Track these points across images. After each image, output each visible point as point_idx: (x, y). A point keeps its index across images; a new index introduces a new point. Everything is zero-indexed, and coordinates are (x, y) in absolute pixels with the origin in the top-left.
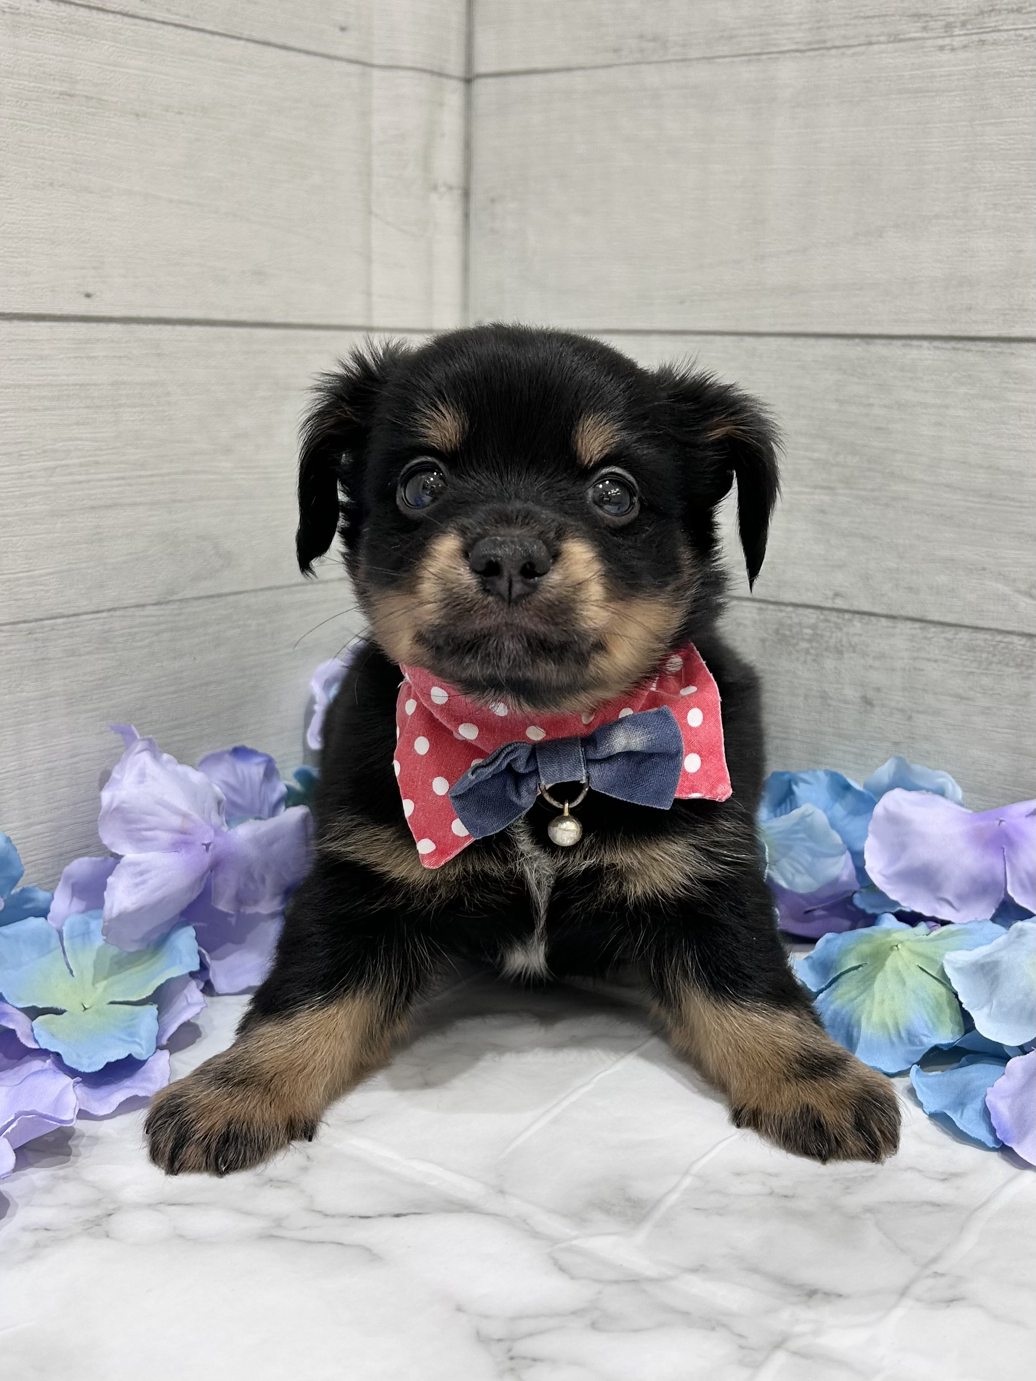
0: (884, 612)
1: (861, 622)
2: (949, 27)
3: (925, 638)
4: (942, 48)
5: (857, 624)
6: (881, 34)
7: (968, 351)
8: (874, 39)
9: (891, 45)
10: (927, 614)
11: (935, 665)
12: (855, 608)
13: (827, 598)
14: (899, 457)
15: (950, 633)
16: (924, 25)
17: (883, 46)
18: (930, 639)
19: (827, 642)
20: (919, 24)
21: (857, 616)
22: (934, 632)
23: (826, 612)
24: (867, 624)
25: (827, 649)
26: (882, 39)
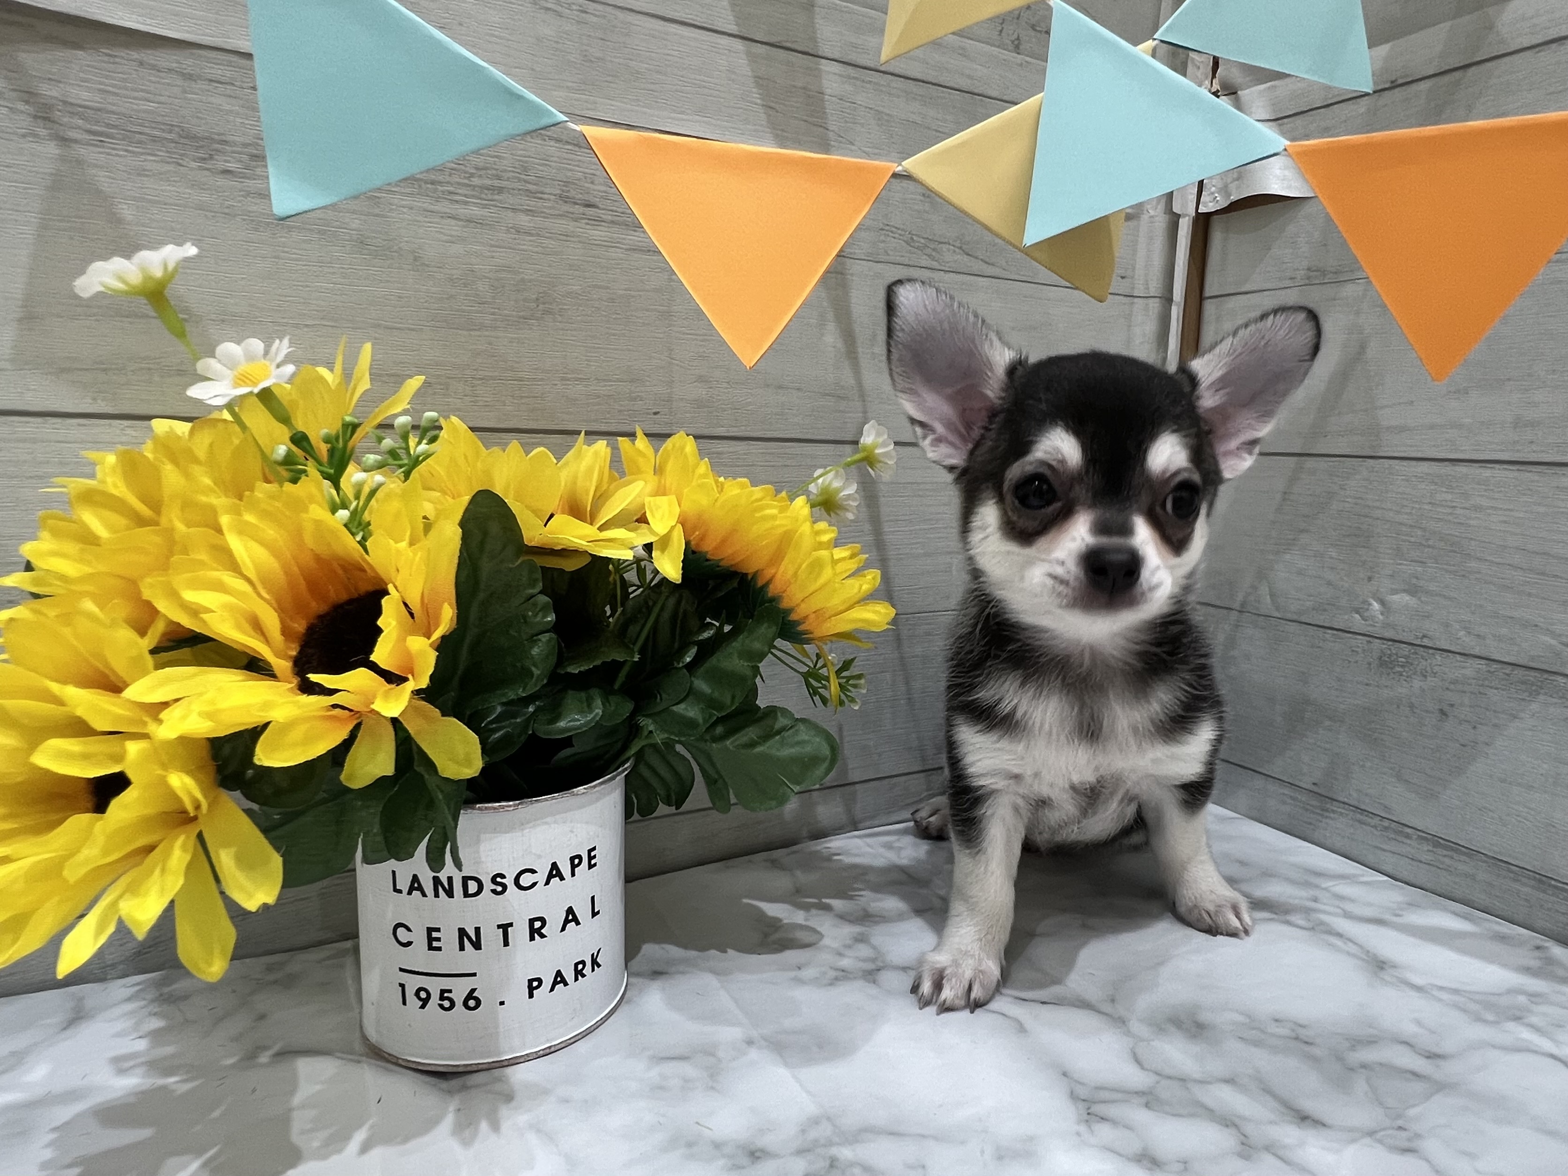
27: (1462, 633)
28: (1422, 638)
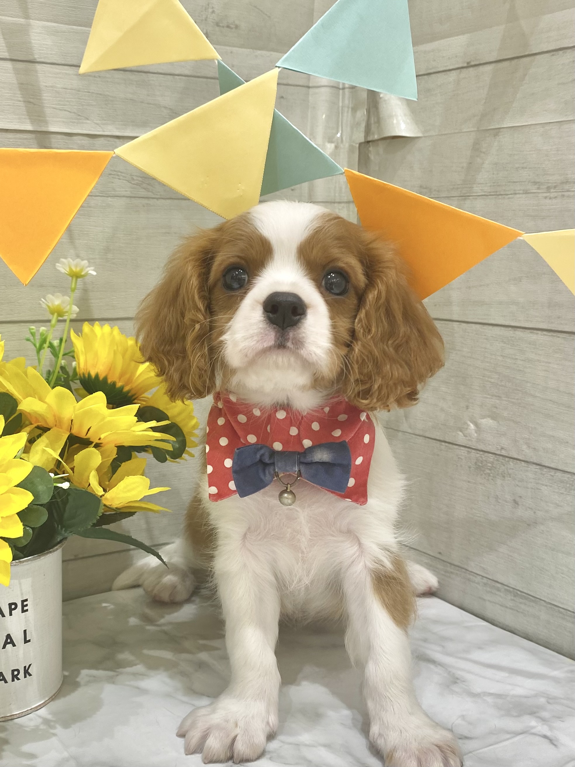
0: (524, 459)
1: (513, 463)
2: (548, 188)
3: (541, 474)
4: (546, 198)
5: (511, 463)
6: (520, 190)
7: (559, 337)
8: (517, 192)
9: (524, 195)
10: (543, 462)
11: (546, 487)
12: (510, 456)
13: (498, 450)
14: (529, 385)
15: (552, 473)
16: (538, 186)
17: (521, 195)
18: (544, 475)
19: (498, 471)
20: (536, 186)
21: (511, 460)
22: (546, 471)
23: (498, 456)
24: (516, 464)
25: (498, 475)
26: (521, 192)
27: (524, 447)
28: (501, 450)
